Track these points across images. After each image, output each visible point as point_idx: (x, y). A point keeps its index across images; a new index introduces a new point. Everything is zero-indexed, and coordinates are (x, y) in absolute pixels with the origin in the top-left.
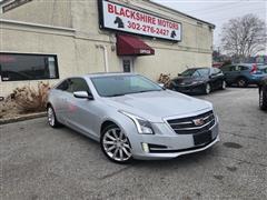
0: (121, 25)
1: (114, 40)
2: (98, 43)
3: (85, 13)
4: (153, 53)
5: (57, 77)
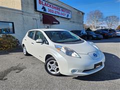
0: (45, 10)
2: (34, 17)
3: (28, 3)
5: (14, 33)
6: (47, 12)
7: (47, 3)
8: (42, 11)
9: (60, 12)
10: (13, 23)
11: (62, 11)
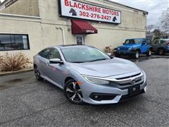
1: (70, 24)
2: (58, 26)
3: (49, 6)
4: (96, 32)
6: (78, 16)
7: (77, 3)
8: (71, 15)
9: (100, 14)
10: (27, 35)
11: (104, 12)
